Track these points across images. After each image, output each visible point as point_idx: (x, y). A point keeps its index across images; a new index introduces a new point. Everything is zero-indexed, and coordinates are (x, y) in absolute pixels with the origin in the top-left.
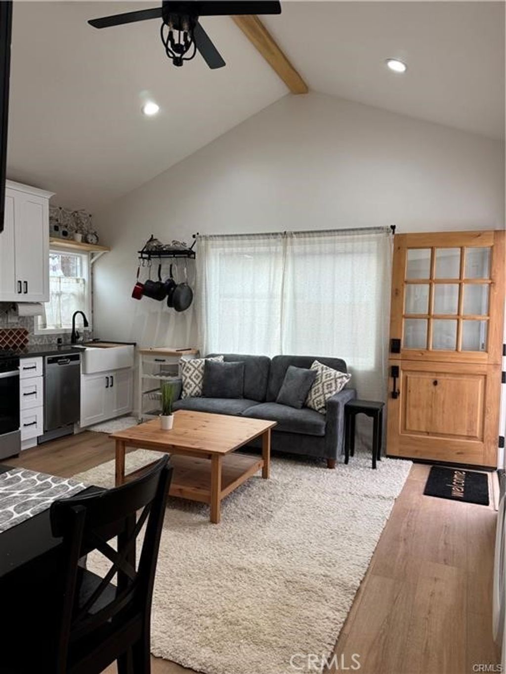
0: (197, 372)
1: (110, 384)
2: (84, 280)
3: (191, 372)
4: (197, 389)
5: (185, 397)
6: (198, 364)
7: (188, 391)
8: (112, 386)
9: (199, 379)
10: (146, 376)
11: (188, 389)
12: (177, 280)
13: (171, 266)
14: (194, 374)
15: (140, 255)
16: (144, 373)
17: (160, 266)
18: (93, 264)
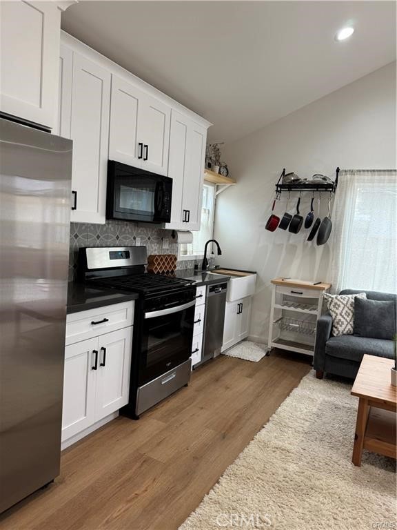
0: (346, 309)
2: (209, 210)
3: (341, 309)
4: (349, 327)
5: (337, 335)
8: (241, 312)
9: (350, 317)
11: (341, 326)
13: (313, 199)
14: (344, 312)
15: (276, 188)
16: (276, 303)
17: (299, 200)
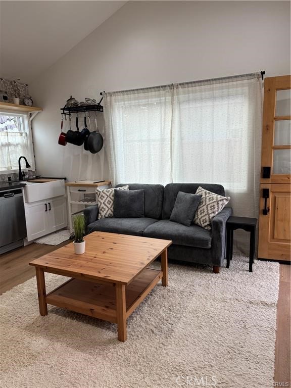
0: (109, 199)
1: (48, 209)
2: (26, 133)
4: (110, 211)
5: (101, 218)
6: (110, 192)
7: (103, 214)
8: (50, 210)
10: (74, 202)
11: (103, 212)
12: (91, 129)
13: (85, 118)
15: (62, 111)
16: (72, 200)
17: (77, 119)
18: (32, 121)
